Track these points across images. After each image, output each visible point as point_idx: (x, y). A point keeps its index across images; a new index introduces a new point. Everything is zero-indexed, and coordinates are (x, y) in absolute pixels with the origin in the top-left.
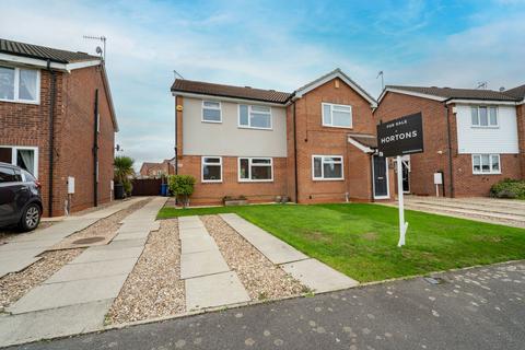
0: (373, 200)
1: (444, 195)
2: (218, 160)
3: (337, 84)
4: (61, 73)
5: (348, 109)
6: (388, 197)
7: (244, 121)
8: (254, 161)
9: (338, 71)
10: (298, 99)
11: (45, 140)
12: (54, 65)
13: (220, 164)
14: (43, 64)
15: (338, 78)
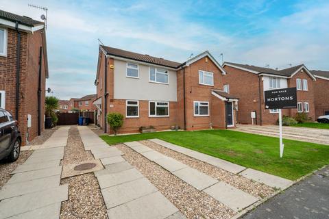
0: (227, 128)
1: (257, 124)
2: (136, 103)
3: (207, 60)
4: (25, 33)
5: (211, 75)
6: (233, 126)
7: (152, 78)
8: (158, 104)
9: (207, 52)
10: (187, 67)
11: (12, 86)
12: (21, 27)
13: (138, 105)
14: (13, 25)
15: (207, 56)
